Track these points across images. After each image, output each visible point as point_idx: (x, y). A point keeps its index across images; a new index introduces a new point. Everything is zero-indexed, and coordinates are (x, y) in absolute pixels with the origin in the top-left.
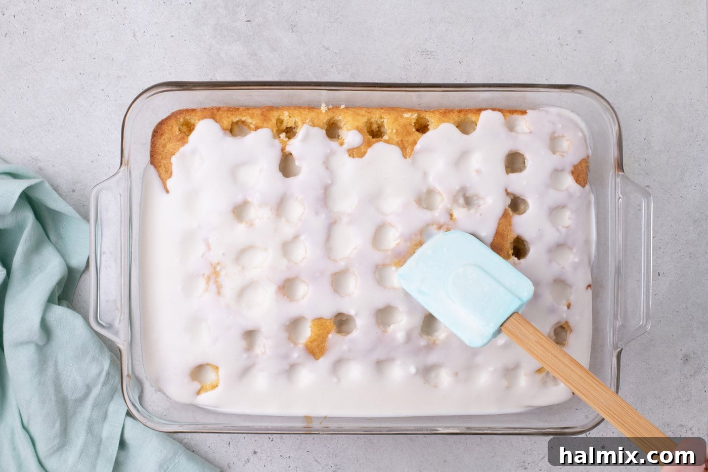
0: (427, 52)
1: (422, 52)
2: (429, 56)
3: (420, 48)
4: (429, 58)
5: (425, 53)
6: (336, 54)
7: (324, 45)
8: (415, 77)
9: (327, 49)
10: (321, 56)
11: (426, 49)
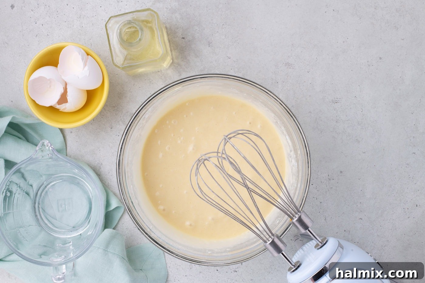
0: (289, 64)
1: (286, 64)
2: (289, 67)
3: (285, 61)
4: (290, 68)
5: (288, 65)
6: (234, 61)
7: (228, 55)
8: (281, 79)
9: (229, 58)
10: (225, 62)
11: (288, 62)
